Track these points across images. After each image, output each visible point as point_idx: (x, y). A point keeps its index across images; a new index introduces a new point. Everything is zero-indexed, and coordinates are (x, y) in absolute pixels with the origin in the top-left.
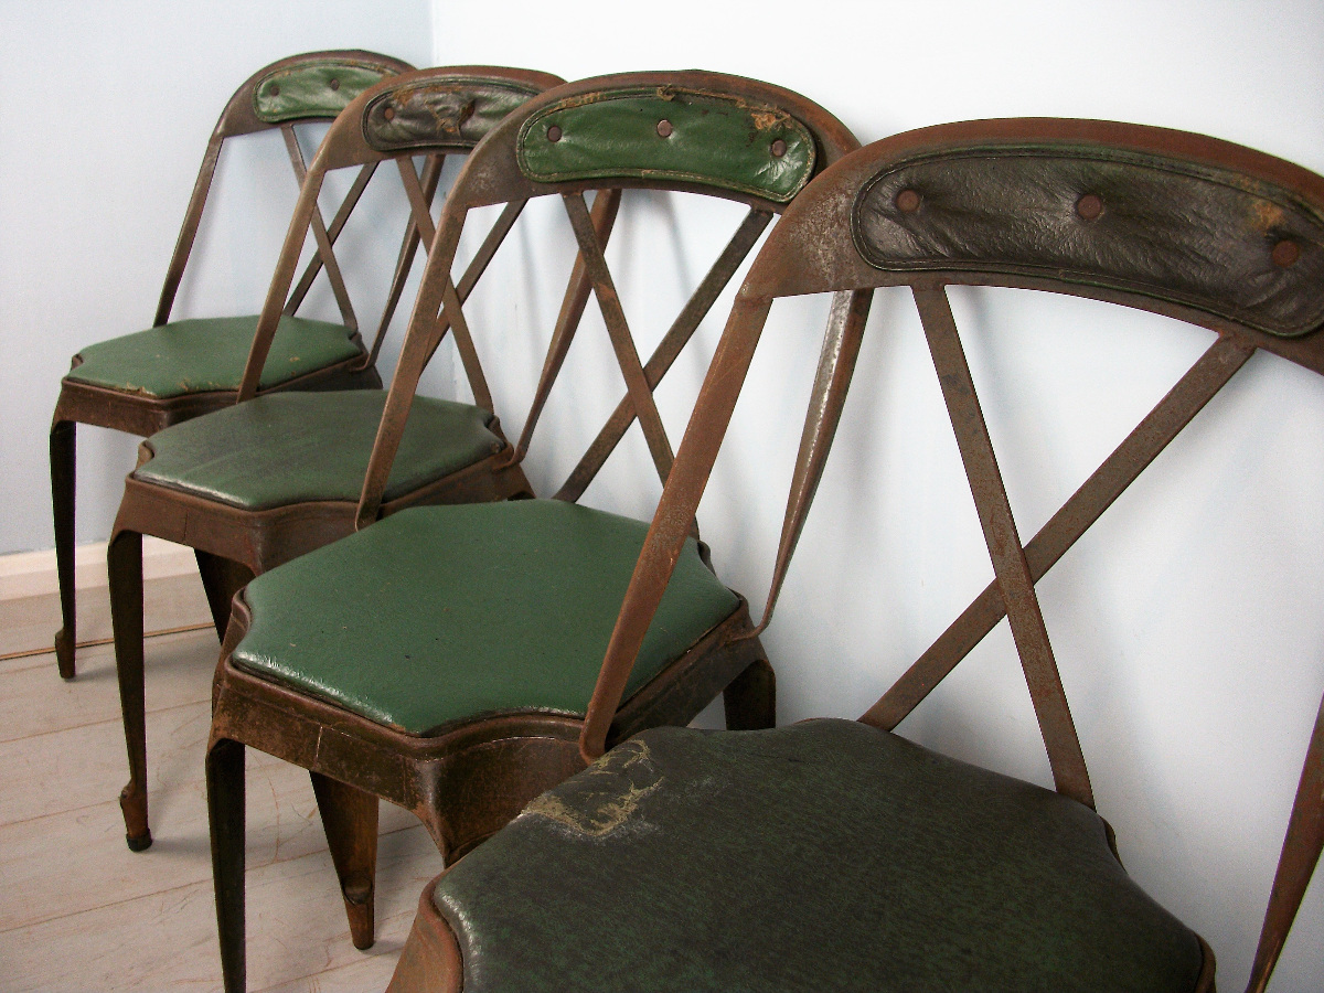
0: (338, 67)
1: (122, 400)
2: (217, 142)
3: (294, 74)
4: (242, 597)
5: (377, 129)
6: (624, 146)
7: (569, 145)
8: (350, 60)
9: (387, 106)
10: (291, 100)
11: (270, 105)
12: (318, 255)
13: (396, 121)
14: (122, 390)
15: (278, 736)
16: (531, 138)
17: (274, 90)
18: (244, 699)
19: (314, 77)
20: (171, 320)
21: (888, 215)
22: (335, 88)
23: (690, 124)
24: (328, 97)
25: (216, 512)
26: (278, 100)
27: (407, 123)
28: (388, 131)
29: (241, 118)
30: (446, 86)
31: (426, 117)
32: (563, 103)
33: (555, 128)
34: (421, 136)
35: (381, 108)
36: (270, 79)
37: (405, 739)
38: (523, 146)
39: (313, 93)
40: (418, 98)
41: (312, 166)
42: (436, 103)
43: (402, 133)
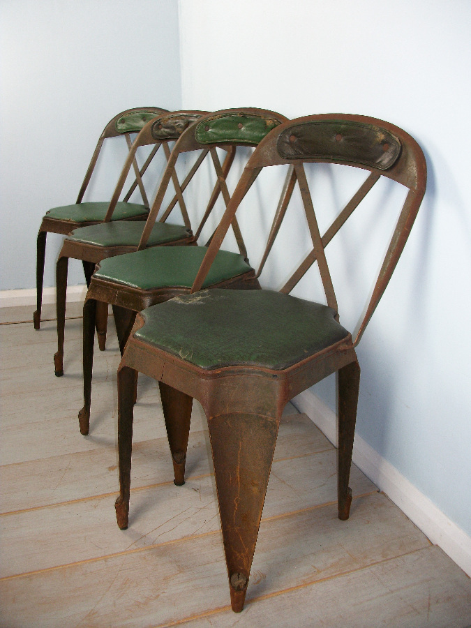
0: (145, 113)
1: (64, 223)
2: (101, 139)
3: (130, 116)
4: (98, 264)
5: (156, 132)
6: (229, 132)
7: (211, 132)
8: (150, 110)
9: (159, 124)
10: (129, 125)
11: (121, 127)
12: (136, 181)
13: (162, 129)
14: (64, 220)
15: (105, 295)
16: (200, 130)
17: (123, 121)
18: (96, 286)
19: (137, 117)
20: (83, 201)
21: (287, 143)
22: (144, 121)
23: (247, 125)
24: (141, 124)
25: (93, 248)
26: (124, 125)
27: (166, 130)
28: (159, 133)
29: (111, 131)
30: (179, 117)
31: (172, 128)
32: (210, 118)
33: (207, 127)
34: (171, 135)
35: (158, 125)
36: (122, 117)
37: (141, 291)
38: (197, 133)
39: (136, 122)
40: (170, 121)
41: (134, 145)
42: (176, 123)
43: (164, 133)
